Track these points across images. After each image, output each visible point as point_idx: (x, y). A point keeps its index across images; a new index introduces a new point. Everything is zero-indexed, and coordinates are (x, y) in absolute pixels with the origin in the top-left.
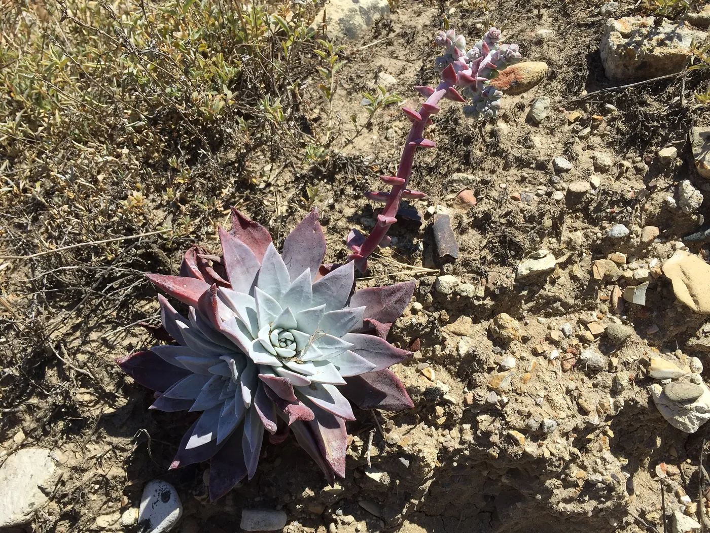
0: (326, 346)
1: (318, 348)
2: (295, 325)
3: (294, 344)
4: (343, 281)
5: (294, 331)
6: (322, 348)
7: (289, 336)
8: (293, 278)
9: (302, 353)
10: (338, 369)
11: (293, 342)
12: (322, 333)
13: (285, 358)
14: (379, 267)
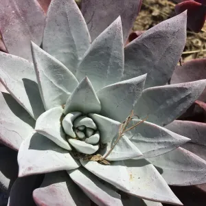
0: (143, 139)
1: (131, 140)
2: (99, 107)
3: (97, 136)
4: (171, 42)
5: (97, 116)
6: (137, 141)
7: (89, 122)
8: (94, 36)
9: (108, 149)
10: (161, 171)
11: (95, 131)
12: (136, 120)
13: (83, 155)
14: (197, 42)
